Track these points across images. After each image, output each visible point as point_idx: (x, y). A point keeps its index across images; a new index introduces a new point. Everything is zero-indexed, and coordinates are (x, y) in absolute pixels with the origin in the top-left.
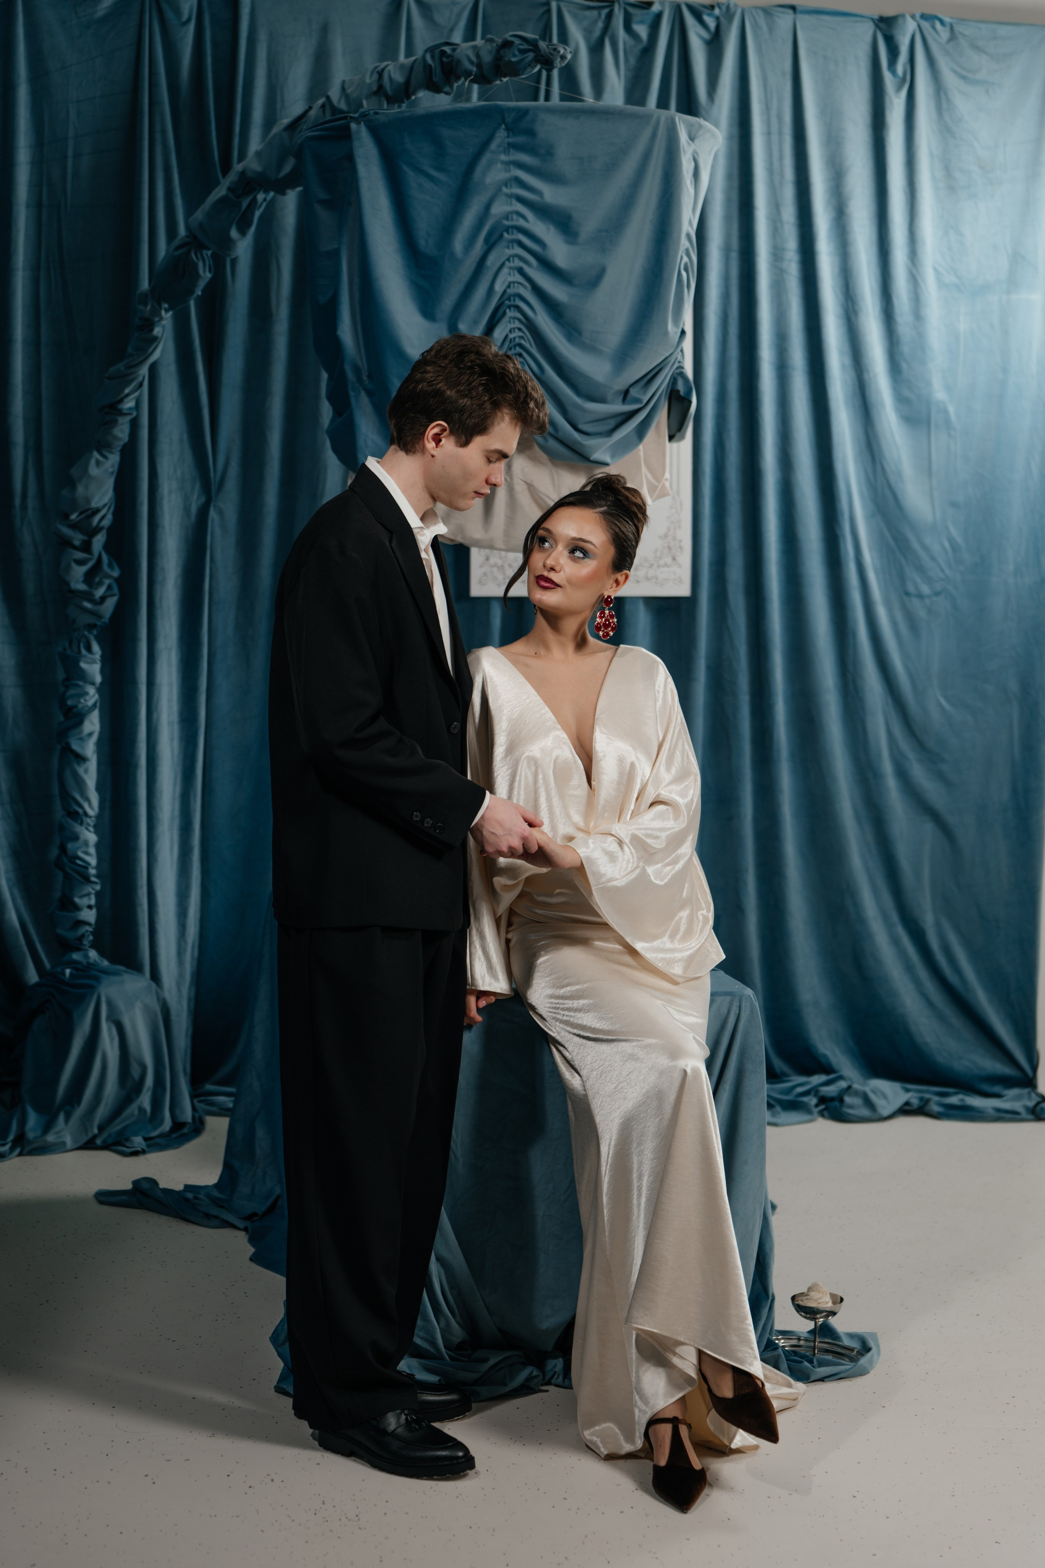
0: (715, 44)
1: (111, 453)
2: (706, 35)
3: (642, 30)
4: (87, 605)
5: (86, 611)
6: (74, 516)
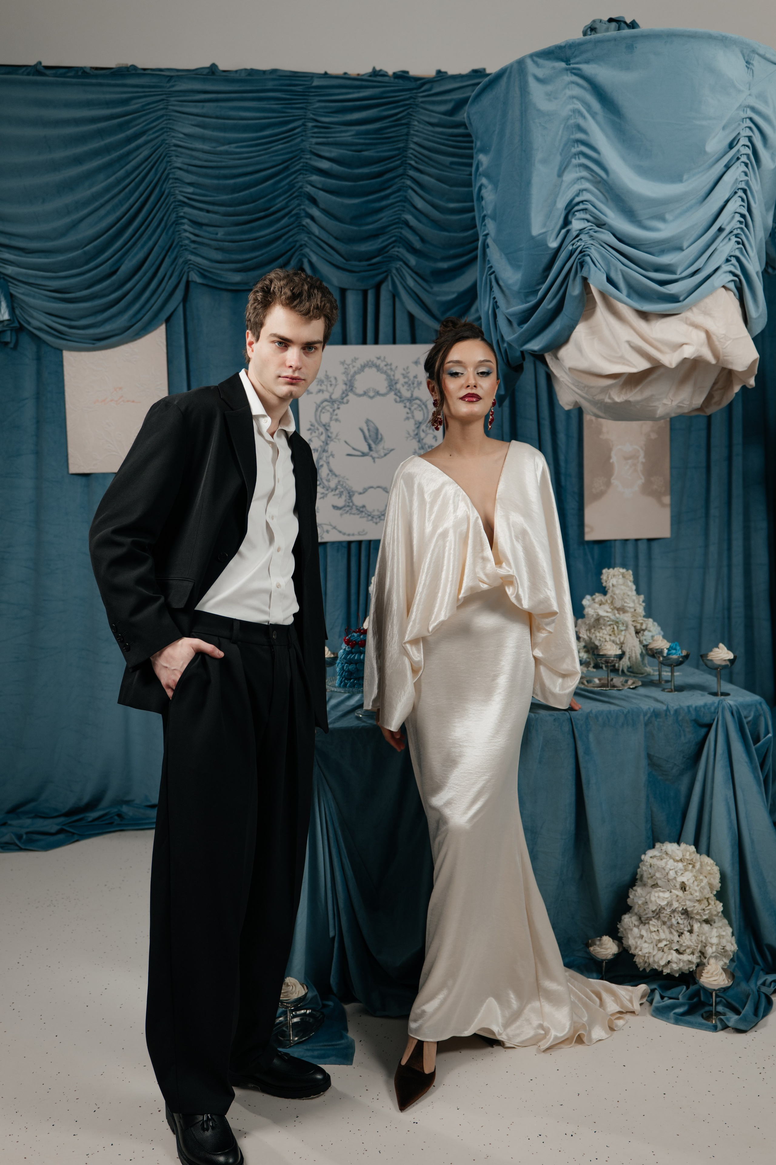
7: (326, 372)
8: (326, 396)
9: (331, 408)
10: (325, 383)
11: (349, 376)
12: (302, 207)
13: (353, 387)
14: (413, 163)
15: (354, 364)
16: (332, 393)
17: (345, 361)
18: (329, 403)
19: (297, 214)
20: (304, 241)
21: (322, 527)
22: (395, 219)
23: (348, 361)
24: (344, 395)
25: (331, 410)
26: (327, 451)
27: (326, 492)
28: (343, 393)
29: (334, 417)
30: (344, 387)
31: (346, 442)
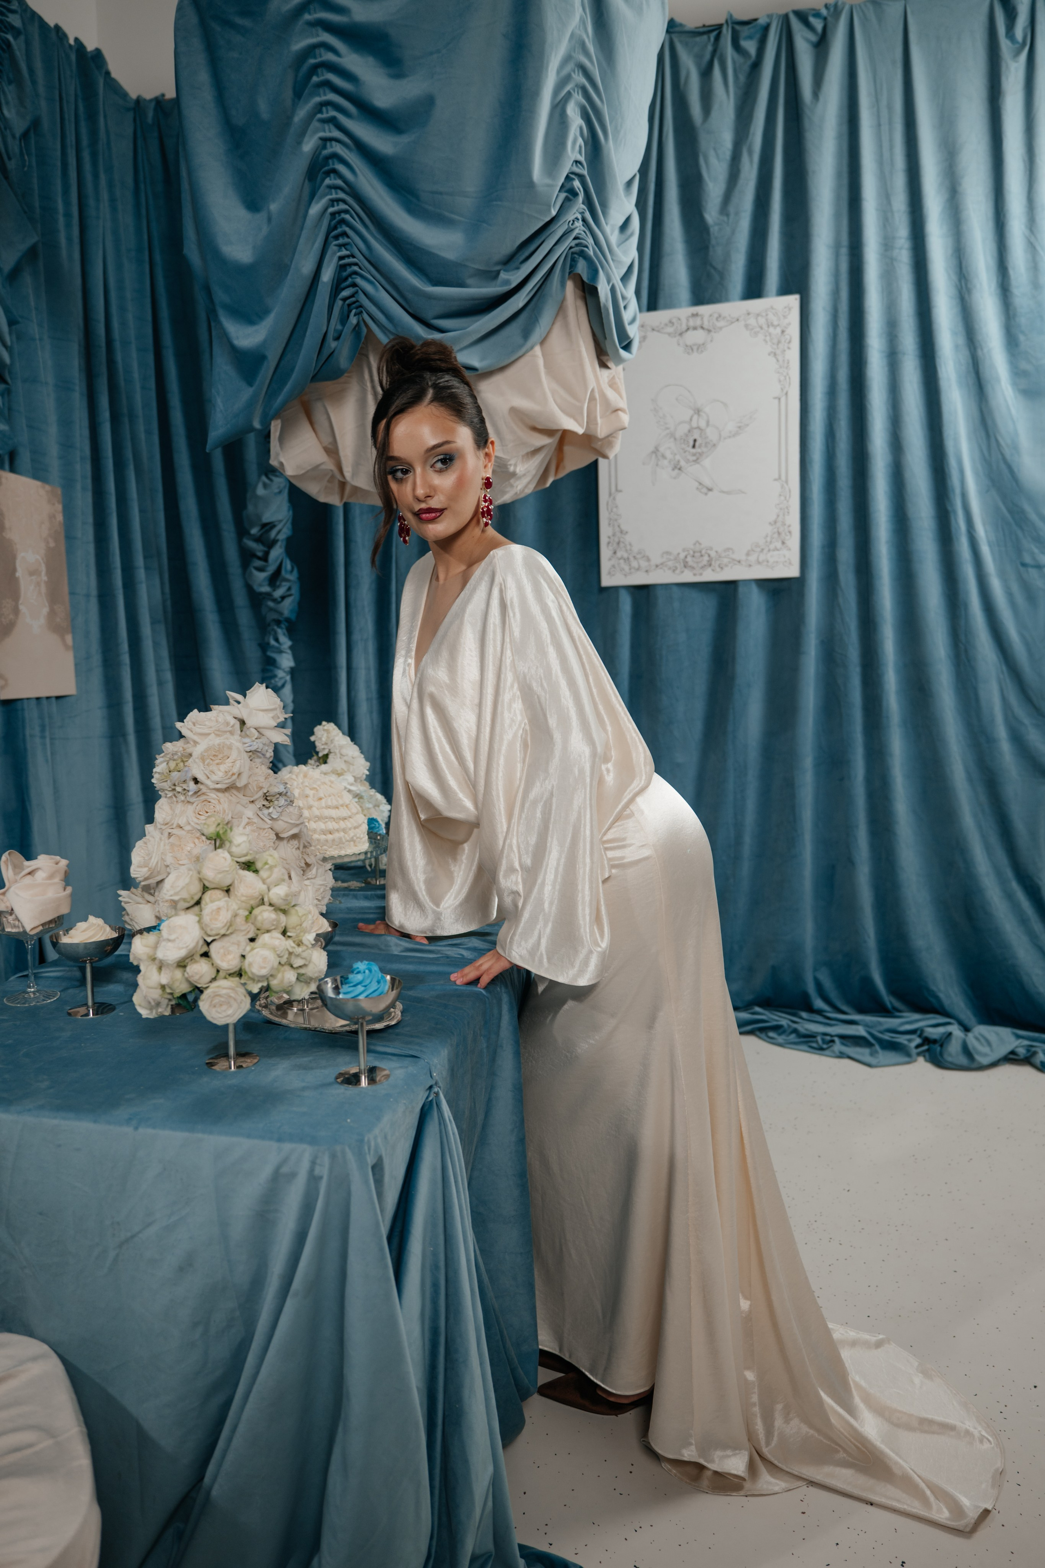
0: (821, 45)
1: (276, 476)
2: (814, 38)
3: (750, 46)
4: (271, 604)
5: (271, 609)
6: (254, 531)
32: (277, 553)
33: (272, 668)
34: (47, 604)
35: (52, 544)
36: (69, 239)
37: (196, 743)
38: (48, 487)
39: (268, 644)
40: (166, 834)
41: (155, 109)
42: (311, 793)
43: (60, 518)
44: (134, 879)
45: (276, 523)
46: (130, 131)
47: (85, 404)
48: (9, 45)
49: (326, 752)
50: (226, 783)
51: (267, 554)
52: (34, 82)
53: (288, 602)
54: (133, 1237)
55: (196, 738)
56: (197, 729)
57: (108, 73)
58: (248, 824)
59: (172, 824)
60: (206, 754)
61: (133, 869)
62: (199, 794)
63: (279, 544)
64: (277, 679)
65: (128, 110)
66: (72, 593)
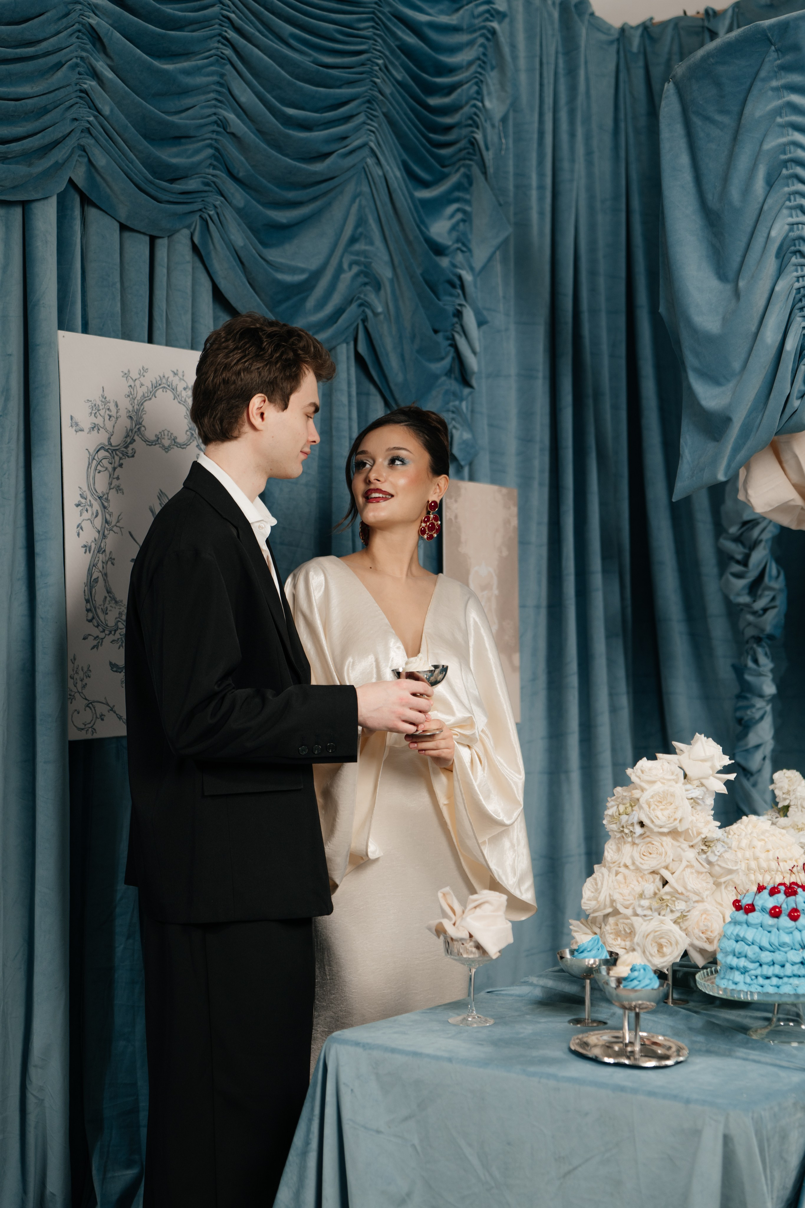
4: (750, 618)
5: (749, 624)
6: (733, 530)
7: (103, 388)
8: (101, 438)
9: (111, 463)
10: (102, 412)
11: (136, 401)
12: (84, 54)
13: (141, 424)
14: (232, 16)
15: (142, 379)
16: (112, 435)
17: (129, 371)
18: (107, 454)
19: (77, 65)
20: (89, 122)
21: (94, 708)
22: (209, 116)
23: (134, 375)
24: (129, 441)
25: (110, 467)
26: (105, 551)
27: (102, 635)
28: (127, 436)
29: (115, 482)
30: (128, 423)
31: (130, 533)
32: (759, 556)
33: (749, 695)
34: (496, 621)
35: (505, 553)
36: (541, 213)
37: (643, 790)
38: (504, 490)
39: (746, 666)
40: (614, 872)
41: (642, 36)
42: (759, 844)
43: (515, 522)
44: (584, 911)
45: (760, 520)
46: (612, 66)
47: (547, 388)
48: (494, 32)
49: (786, 803)
50: (669, 828)
51: (747, 557)
52: (515, 58)
53: (771, 615)
54: (575, 1169)
55: (644, 785)
56: (645, 777)
57: (592, 14)
58: (687, 866)
59: (619, 863)
60: (651, 800)
61: (583, 901)
62: (645, 836)
63: (763, 544)
64: (754, 710)
65: (611, 42)
66: (522, 606)
